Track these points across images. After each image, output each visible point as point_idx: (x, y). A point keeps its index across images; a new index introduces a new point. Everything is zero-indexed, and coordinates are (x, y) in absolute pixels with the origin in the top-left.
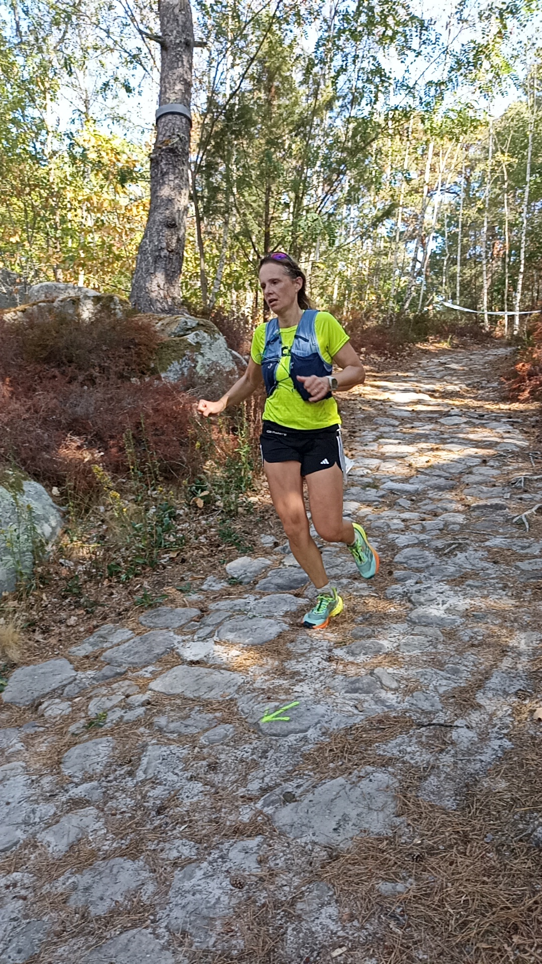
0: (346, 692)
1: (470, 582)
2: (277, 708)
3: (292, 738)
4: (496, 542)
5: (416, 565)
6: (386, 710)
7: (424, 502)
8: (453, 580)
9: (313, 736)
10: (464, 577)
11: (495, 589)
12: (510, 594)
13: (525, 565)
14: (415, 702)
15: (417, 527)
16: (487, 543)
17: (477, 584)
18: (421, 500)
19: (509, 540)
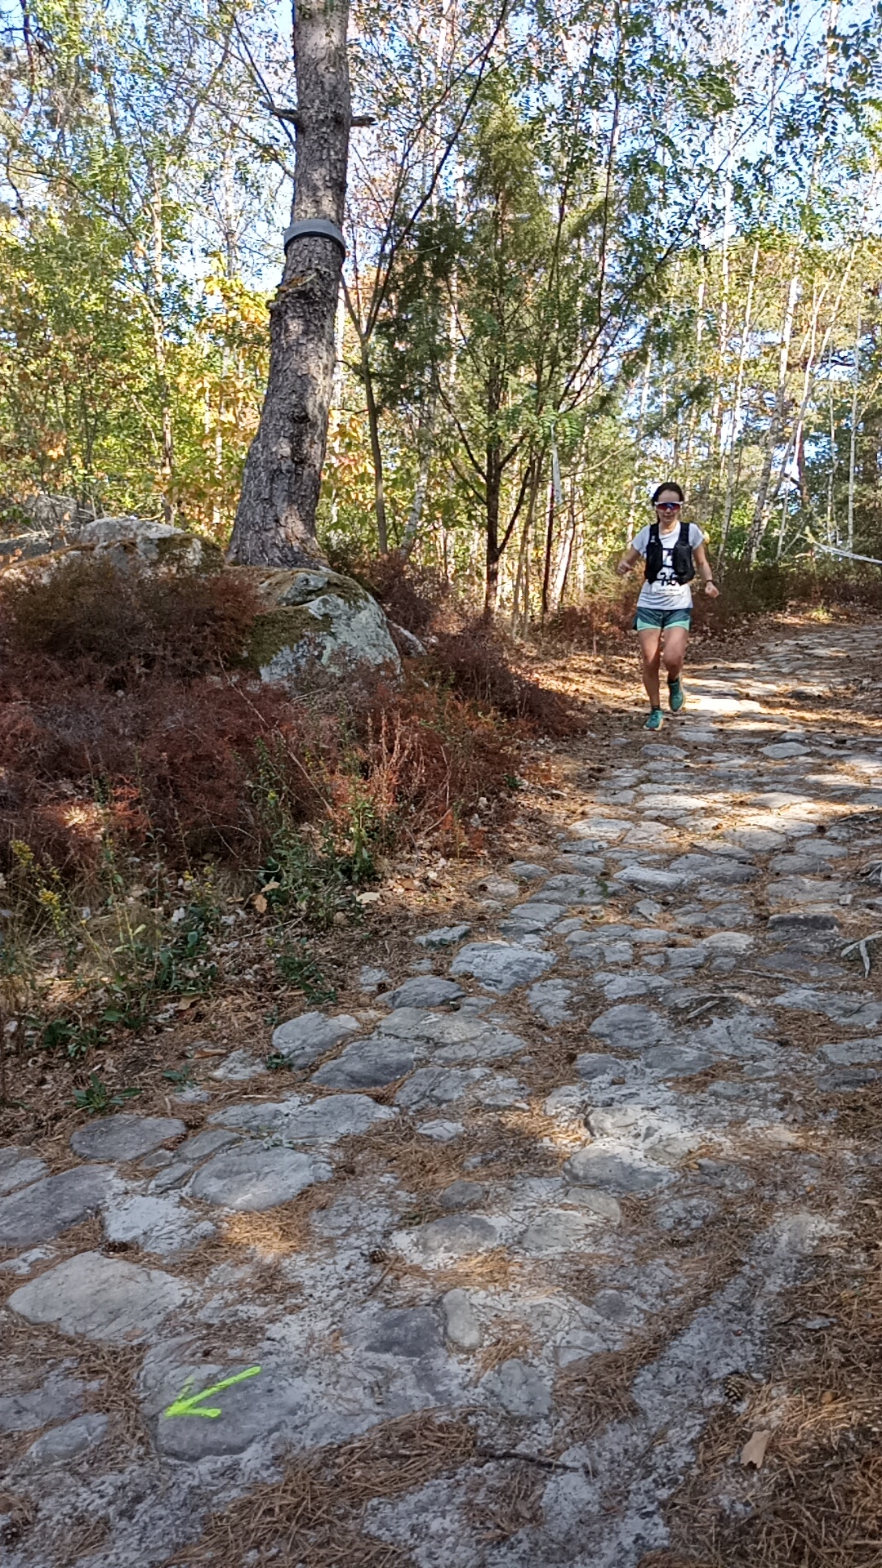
0: (369, 1348)
1: (718, 1086)
2: (211, 1380)
3: (205, 1466)
4: (798, 996)
5: (626, 1042)
6: (433, 1404)
7: (687, 908)
8: (685, 1081)
9: (251, 1465)
10: (712, 1073)
11: (764, 1107)
12: (790, 1119)
13: (837, 1053)
14: (498, 1388)
15: (655, 961)
16: (780, 1000)
17: (730, 1092)
18: (682, 904)
19: (822, 994)
